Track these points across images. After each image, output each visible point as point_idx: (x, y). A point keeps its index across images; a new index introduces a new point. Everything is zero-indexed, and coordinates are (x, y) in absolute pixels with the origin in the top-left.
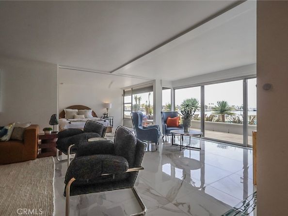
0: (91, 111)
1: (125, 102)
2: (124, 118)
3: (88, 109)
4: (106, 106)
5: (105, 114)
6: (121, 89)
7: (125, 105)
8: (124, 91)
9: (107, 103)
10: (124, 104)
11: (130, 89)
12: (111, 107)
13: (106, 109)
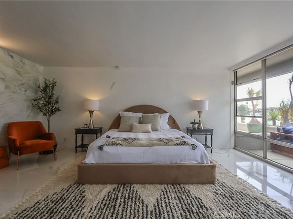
0: (167, 115)
1: (238, 98)
2: (235, 132)
3: (162, 111)
4: (196, 106)
5: (194, 123)
6: (229, 69)
7: (239, 104)
8: (236, 73)
9: (198, 99)
10: (236, 101)
11: (258, 65)
12: (207, 107)
13: (196, 112)
